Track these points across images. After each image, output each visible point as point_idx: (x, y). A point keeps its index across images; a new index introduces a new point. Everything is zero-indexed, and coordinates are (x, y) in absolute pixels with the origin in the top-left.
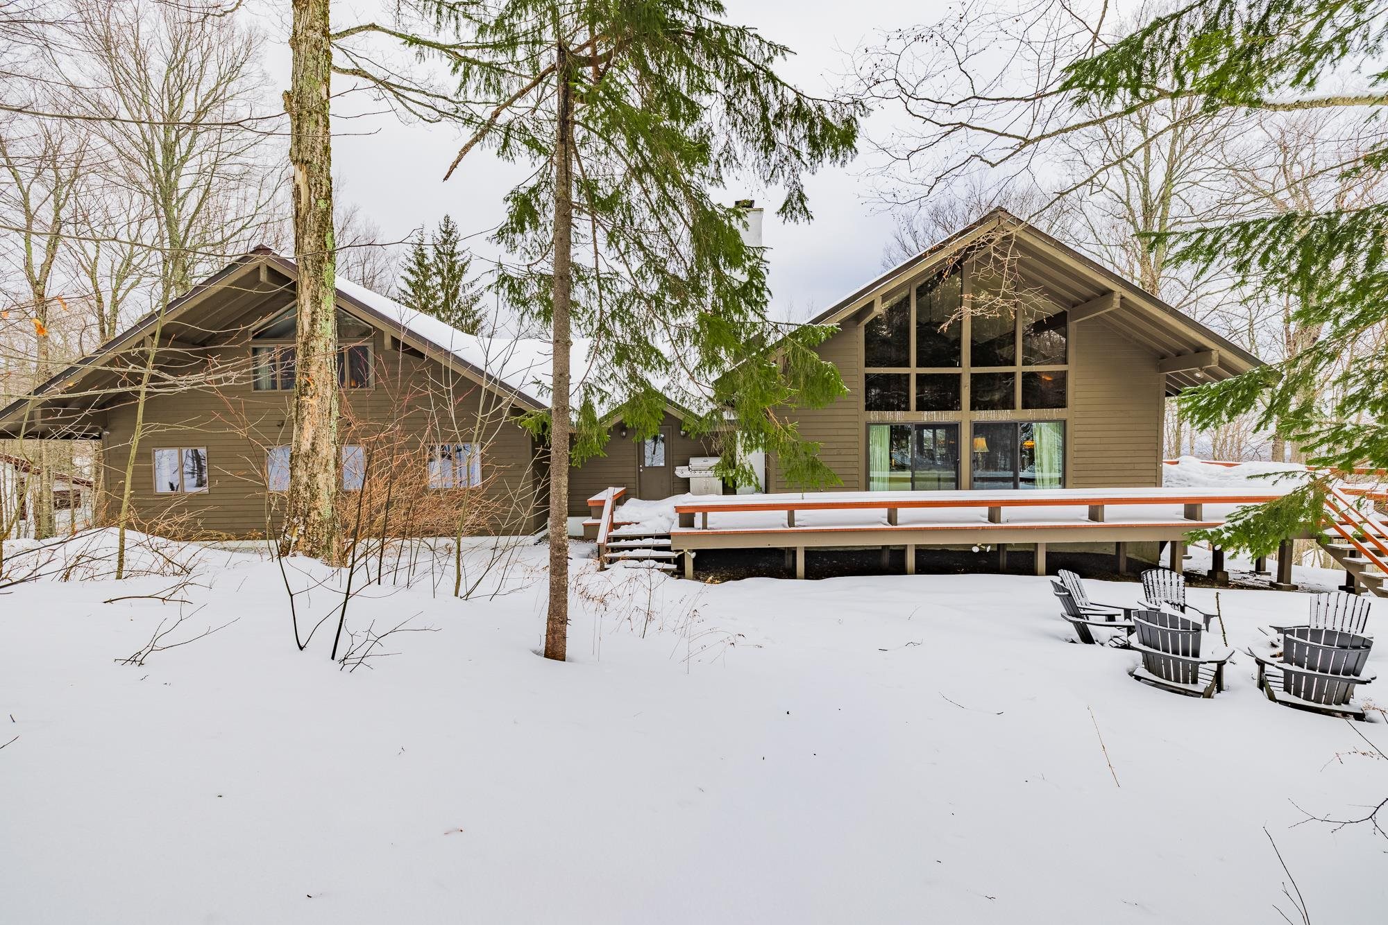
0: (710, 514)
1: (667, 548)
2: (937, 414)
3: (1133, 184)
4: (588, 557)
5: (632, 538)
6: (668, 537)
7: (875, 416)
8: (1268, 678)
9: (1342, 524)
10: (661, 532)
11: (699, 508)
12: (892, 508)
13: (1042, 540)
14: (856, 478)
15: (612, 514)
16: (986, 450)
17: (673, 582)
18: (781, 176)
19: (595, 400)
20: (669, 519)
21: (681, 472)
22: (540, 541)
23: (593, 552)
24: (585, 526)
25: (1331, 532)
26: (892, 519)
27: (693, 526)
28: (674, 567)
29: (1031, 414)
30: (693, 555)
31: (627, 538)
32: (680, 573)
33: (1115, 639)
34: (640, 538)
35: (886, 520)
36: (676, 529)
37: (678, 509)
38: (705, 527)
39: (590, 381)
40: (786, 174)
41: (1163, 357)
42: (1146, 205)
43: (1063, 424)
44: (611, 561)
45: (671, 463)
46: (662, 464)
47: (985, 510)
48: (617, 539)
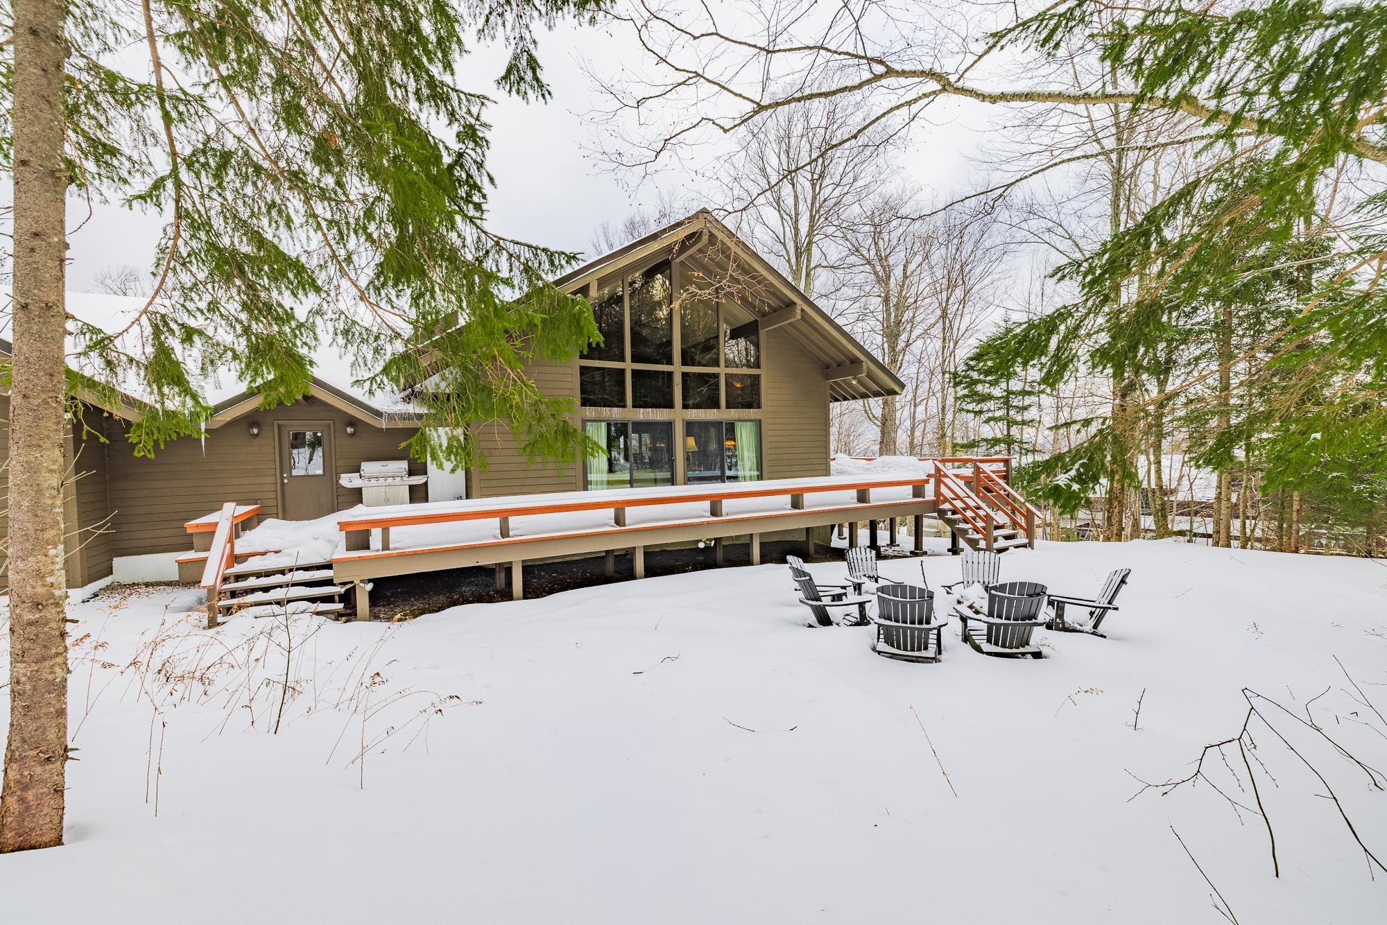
0: (393, 530)
1: (329, 582)
2: (653, 412)
3: (787, 229)
4: (190, 609)
5: (268, 574)
6: (329, 566)
7: (590, 412)
8: (972, 633)
9: (953, 499)
10: (319, 560)
11: (376, 523)
12: (619, 509)
13: (756, 530)
14: (573, 480)
15: (231, 541)
16: (696, 449)
17: (340, 627)
18: (500, 28)
19: (174, 343)
20: (330, 541)
21: (348, 481)
22: (96, 595)
23: (200, 602)
24: (180, 563)
25: (946, 506)
26: (619, 520)
27: (368, 548)
28: (339, 606)
29: (733, 414)
30: (370, 586)
31: (258, 575)
32: (349, 613)
33: (848, 617)
34: (282, 572)
35: (613, 522)
36: (341, 553)
37: (342, 526)
38: (386, 546)
39: (163, 311)
40: (509, 25)
41: (828, 367)
42: (797, 248)
43: (759, 423)
44: (228, 610)
45: (332, 472)
46: (320, 472)
47: (706, 505)
48: (239, 577)
